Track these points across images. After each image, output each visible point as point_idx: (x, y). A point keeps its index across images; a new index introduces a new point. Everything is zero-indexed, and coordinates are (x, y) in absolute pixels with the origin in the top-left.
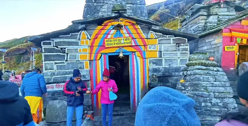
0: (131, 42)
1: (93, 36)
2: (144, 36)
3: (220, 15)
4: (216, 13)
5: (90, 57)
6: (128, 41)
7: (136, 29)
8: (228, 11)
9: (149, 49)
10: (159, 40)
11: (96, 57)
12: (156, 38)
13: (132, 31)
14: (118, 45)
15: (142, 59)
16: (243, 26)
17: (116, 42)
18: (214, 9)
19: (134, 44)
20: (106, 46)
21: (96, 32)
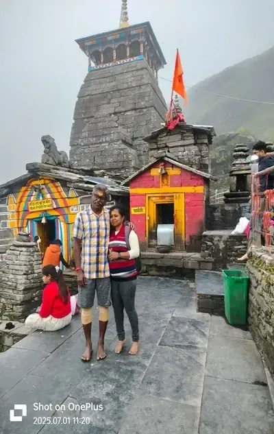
0: (52, 205)
1: (18, 200)
2: (64, 195)
3: (171, 147)
4: (164, 145)
5: (18, 223)
6: (49, 204)
7: (56, 187)
8: (183, 139)
9: (72, 212)
10: (81, 200)
11: (23, 224)
12: (77, 197)
13: (53, 190)
14: (40, 209)
15: (66, 225)
16: (153, 177)
17: (38, 205)
18: (162, 139)
19: (55, 207)
20: (30, 211)
21: (21, 194)
